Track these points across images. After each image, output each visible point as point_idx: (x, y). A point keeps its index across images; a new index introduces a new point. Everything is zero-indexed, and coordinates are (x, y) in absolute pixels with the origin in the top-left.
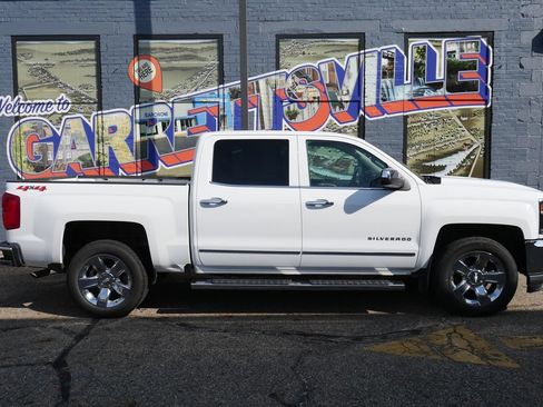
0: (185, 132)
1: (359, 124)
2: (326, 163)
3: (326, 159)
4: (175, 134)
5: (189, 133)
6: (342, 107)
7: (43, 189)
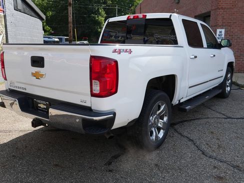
7: (130, 52)
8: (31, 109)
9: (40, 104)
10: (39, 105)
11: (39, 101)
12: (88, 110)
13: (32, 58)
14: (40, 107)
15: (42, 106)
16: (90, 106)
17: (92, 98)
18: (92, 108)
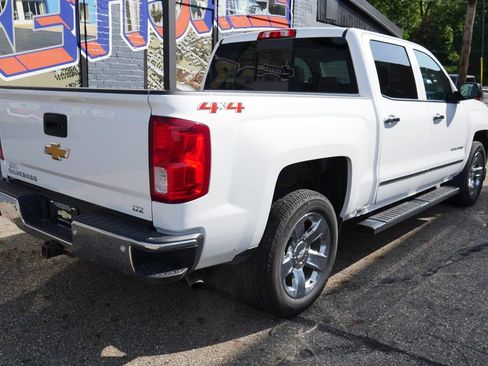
0: (30, 23)
1: (213, 36)
2: (187, 78)
3: (187, 74)
4: (16, 23)
5: (37, 25)
6: (200, 14)
7: (240, 108)
8: (45, 220)
9: (61, 209)
10: (60, 213)
11: (59, 205)
12: (146, 228)
13: (47, 116)
14: (61, 217)
15: (64, 215)
16: (150, 219)
17: (154, 202)
18: (155, 225)
